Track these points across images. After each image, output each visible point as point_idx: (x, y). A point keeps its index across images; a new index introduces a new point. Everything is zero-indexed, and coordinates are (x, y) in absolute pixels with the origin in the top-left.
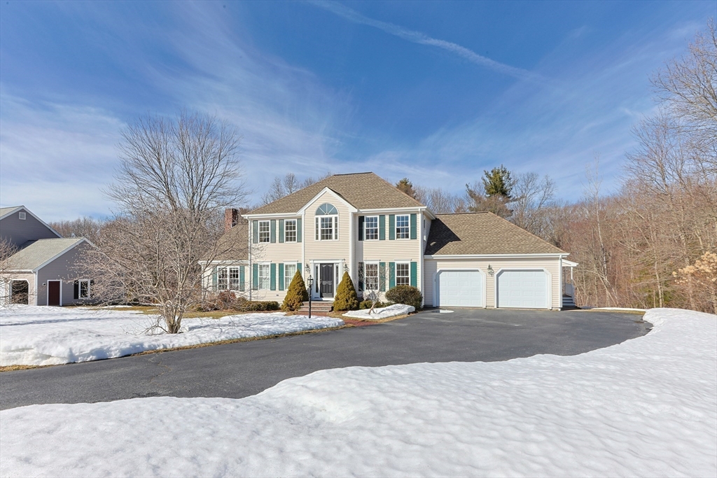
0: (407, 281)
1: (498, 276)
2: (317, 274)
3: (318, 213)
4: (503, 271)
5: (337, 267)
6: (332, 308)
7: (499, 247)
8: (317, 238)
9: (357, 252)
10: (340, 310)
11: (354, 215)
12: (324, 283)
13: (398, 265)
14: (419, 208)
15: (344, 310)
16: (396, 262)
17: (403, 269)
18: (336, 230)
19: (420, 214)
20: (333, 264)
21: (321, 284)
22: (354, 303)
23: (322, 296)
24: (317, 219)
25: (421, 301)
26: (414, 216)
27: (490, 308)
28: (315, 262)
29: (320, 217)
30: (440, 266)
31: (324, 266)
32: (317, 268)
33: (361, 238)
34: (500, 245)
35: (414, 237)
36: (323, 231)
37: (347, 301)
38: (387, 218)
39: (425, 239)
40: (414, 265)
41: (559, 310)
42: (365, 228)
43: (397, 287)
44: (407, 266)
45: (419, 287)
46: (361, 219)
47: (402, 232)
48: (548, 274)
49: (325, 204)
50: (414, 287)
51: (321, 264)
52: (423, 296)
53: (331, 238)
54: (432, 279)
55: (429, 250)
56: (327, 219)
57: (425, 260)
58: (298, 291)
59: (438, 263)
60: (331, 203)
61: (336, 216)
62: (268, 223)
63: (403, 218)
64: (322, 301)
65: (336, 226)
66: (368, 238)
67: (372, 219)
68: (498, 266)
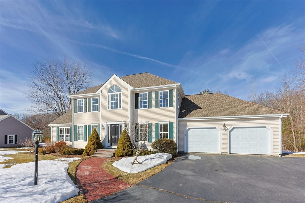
0: (167, 136)
1: (230, 131)
2: (109, 131)
3: (110, 91)
4: (234, 128)
5: (121, 127)
6: (114, 154)
7: (230, 111)
8: (109, 108)
9: (134, 116)
10: (119, 156)
11: (132, 92)
12: (113, 137)
13: (161, 125)
14: (175, 85)
15: (121, 156)
16: (160, 123)
17: (164, 127)
18: (120, 102)
19: (176, 90)
20: (118, 124)
21: (111, 138)
22: (129, 151)
23: (111, 145)
24: (108, 96)
25: (176, 150)
26: (171, 91)
27: (225, 154)
28: (107, 123)
29: (110, 94)
30: (189, 125)
31: (113, 126)
32: (109, 127)
33: (136, 107)
34: (231, 110)
35: (171, 105)
36: (112, 103)
37: (124, 150)
38: (154, 93)
39: (179, 107)
40: (171, 124)
41: (280, 156)
42: (139, 101)
43: (160, 140)
44: (167, 125)
45: (175, 139)
46: (137, 95)
47: (164, 102)
48: (269, 130)
49: (113, 86)
50: (172, 140)
51: (111, 125)
52: (178, 146)
53: (117, 108)
54: (183, 134)
55: (181, 114)
56: (114, 95)
57: (178, 121)
58: (93, 142)
59: (188, 123)
60: (117, 85)
61: (120, 93)
62: (82, 100)
63: (164, 93)
64: (111, 149)
65: (120, 100)
66: (141, 107)
67: (144, 95)
68: (230, 125)
